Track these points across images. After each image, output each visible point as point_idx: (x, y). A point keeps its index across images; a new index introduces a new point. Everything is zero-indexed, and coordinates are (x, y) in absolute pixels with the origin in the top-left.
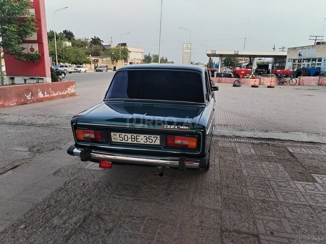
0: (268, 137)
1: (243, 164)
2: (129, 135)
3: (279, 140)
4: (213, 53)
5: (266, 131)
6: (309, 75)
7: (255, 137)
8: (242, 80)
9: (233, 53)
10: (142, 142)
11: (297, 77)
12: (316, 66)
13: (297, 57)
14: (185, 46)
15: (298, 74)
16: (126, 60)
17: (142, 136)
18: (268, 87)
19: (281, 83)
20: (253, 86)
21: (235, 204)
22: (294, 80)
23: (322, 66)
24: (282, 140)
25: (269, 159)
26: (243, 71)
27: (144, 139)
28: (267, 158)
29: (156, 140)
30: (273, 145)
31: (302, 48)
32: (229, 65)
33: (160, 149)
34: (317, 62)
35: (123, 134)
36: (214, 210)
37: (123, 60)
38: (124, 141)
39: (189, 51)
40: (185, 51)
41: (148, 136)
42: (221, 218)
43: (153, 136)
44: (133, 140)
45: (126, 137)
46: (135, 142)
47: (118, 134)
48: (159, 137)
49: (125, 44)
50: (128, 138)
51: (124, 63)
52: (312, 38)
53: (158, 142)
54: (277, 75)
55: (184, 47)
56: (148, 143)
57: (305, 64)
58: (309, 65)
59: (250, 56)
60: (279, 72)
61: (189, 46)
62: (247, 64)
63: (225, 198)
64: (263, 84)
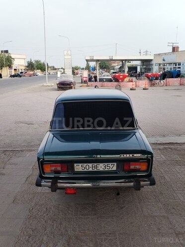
0: (168, 142)
1: (162, 171)
2: (90, 165)
3: (176, 143)
4: (92, 58)
5: (164, 136)
6: (173, 78)
7: (158, 142)
8: (122, 84)
9: (107, 58)
10: (101, 169)
11: (164, 79)
12: (177, 69)
13: (162, 62)
14: (66, 52)
15: (164, 76)
16: (10, 67)
17: (101, 165)
18: (144, 89)
19: (153, 85)
20: (131, 89)
21: (174, 208)
22: (162, 81)
23: (181, 70)
24: (179, 144)
25: (178, 163)
26: (121, 75)
27: (103, 167)
28: (176, 162)
29: (113, 167)
30: (175, 149)
31: (165, 54)
32: (104, 68)
33: (116, 173)
34: (177, 66)
35: (85, 164)
36: (162, 217)
37: (8, 67)
38: (85, 170)
39: (70, 57)
40: (66, 57)
41: (106, 164)
42: (171, 223)
43: (111, 164)
44: (94, 168)
45: (87, 166)
46: (95, 170)
47: (80, 165)
48: (115, 164)
49: (7, 52)
50: (89, 167)
51: (8, 70)
52: (170, 44)
53: (115, 168)
54: (148, 78)
55: (65, 54)
56: (106, 170)
57: (168, 68)
58: (171, 68)
59: (122, 61)
60: (150, 76)
61: (69, 52)
62: (119, 67)
63: (165, 204)
64: (139, 87)
